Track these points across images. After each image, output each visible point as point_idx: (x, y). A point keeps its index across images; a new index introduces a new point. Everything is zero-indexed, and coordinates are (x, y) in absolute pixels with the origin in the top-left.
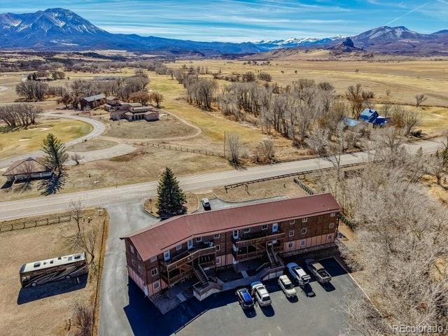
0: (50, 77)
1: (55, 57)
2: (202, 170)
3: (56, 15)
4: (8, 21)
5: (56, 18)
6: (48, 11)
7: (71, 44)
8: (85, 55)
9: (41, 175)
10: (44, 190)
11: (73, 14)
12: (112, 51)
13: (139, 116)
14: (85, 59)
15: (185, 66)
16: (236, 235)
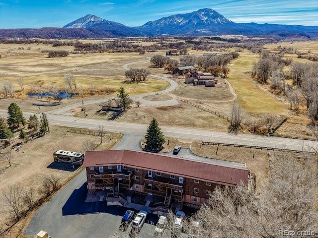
0: (178, 53)
1: (193, 40)
2: (203, 126)
3: (203, 13)
4: (176, 19)
5: (203, 15)
6: (199, 11)
7: (208, 32)
8: (212, 39)
9: (115, 109)
10: (110, 117)
11: (214, 11)
12: (233, 35)
13: (202, 82)
14: (211, 41)
15: (280, 47)
16: (150, 174)
